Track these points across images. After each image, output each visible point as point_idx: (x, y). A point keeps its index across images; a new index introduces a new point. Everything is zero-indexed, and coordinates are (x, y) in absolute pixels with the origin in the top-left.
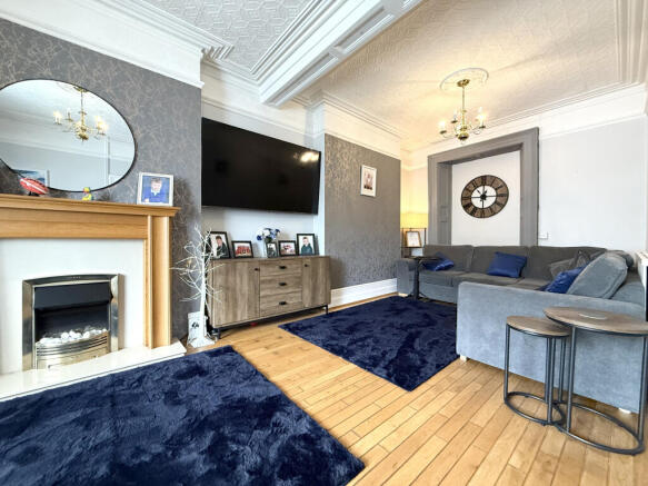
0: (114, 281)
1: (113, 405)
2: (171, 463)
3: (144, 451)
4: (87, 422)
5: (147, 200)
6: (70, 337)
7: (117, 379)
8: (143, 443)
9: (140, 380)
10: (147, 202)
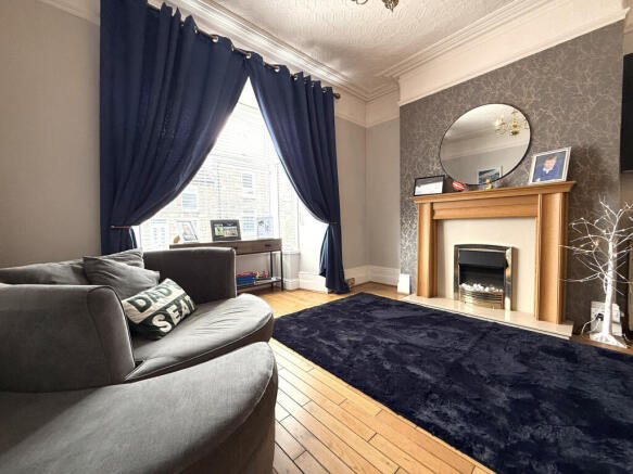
0: (508, 252)
1: (482, 338)
2: (484, 385)
3: (476, 370)
4: (462, 338)
5: (539, 180)
6: (478, 287)
7: (496, 327)
8: (479, 365)
9: (510, 336)
10: (538, 182)
